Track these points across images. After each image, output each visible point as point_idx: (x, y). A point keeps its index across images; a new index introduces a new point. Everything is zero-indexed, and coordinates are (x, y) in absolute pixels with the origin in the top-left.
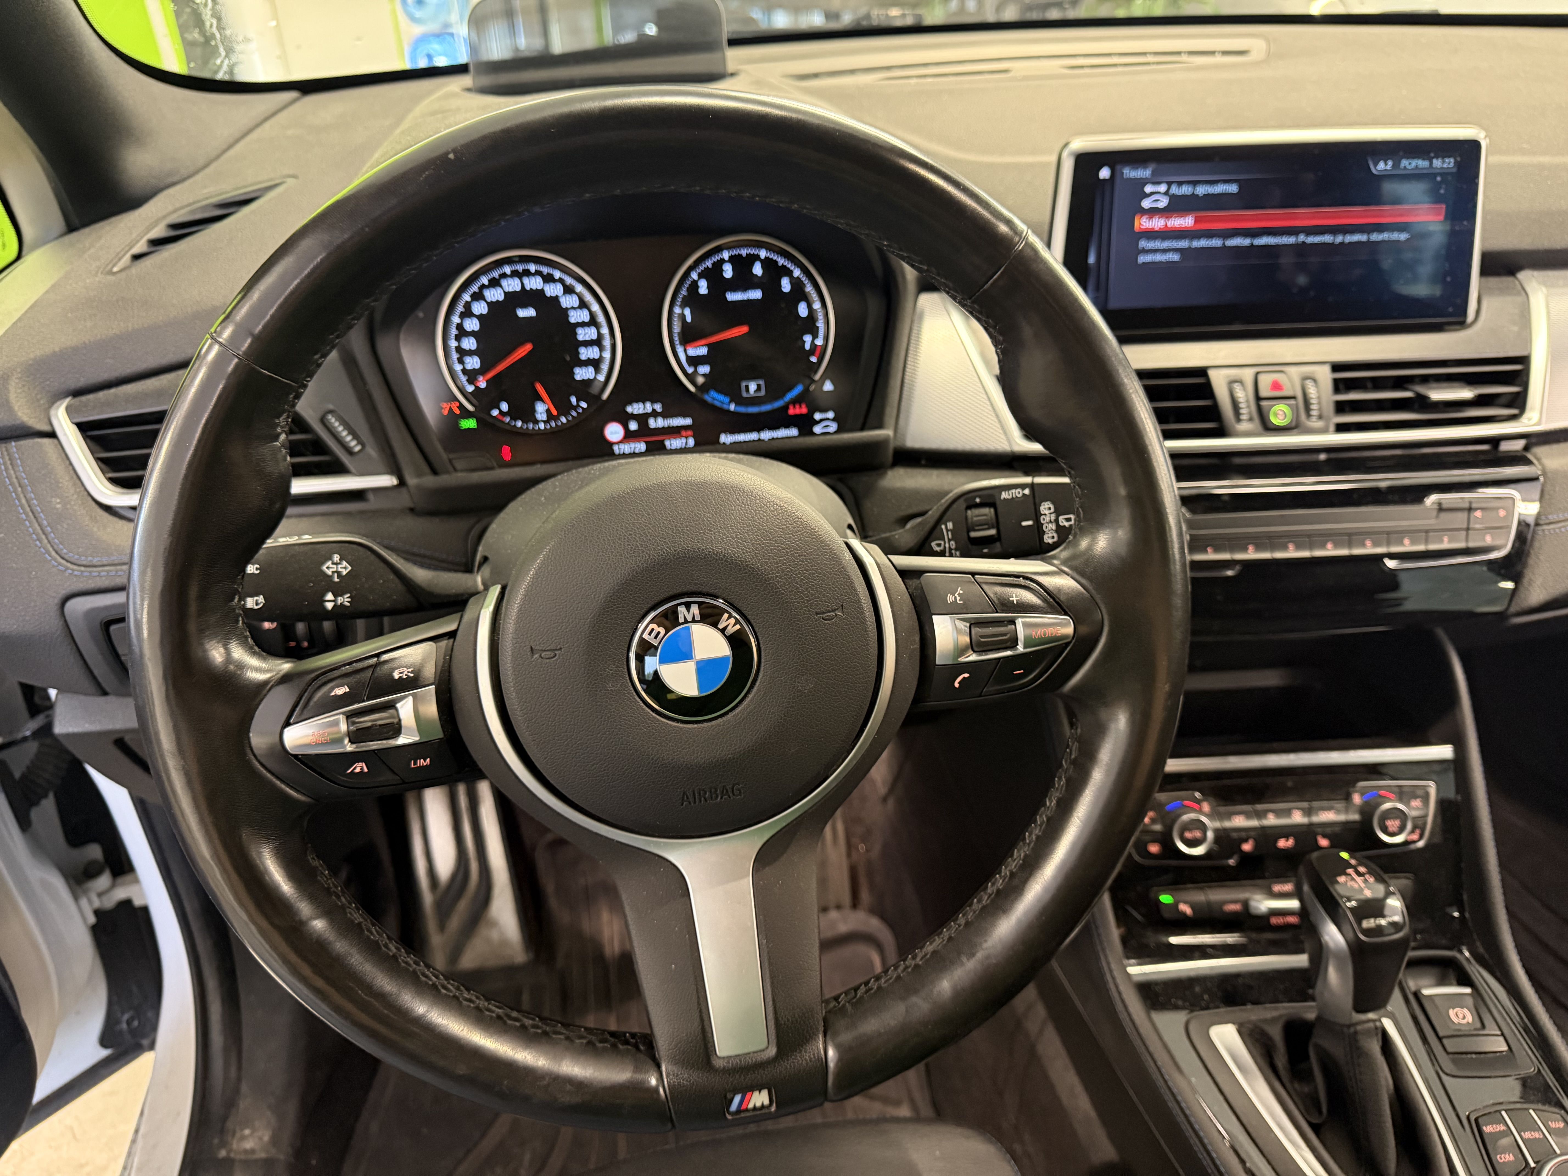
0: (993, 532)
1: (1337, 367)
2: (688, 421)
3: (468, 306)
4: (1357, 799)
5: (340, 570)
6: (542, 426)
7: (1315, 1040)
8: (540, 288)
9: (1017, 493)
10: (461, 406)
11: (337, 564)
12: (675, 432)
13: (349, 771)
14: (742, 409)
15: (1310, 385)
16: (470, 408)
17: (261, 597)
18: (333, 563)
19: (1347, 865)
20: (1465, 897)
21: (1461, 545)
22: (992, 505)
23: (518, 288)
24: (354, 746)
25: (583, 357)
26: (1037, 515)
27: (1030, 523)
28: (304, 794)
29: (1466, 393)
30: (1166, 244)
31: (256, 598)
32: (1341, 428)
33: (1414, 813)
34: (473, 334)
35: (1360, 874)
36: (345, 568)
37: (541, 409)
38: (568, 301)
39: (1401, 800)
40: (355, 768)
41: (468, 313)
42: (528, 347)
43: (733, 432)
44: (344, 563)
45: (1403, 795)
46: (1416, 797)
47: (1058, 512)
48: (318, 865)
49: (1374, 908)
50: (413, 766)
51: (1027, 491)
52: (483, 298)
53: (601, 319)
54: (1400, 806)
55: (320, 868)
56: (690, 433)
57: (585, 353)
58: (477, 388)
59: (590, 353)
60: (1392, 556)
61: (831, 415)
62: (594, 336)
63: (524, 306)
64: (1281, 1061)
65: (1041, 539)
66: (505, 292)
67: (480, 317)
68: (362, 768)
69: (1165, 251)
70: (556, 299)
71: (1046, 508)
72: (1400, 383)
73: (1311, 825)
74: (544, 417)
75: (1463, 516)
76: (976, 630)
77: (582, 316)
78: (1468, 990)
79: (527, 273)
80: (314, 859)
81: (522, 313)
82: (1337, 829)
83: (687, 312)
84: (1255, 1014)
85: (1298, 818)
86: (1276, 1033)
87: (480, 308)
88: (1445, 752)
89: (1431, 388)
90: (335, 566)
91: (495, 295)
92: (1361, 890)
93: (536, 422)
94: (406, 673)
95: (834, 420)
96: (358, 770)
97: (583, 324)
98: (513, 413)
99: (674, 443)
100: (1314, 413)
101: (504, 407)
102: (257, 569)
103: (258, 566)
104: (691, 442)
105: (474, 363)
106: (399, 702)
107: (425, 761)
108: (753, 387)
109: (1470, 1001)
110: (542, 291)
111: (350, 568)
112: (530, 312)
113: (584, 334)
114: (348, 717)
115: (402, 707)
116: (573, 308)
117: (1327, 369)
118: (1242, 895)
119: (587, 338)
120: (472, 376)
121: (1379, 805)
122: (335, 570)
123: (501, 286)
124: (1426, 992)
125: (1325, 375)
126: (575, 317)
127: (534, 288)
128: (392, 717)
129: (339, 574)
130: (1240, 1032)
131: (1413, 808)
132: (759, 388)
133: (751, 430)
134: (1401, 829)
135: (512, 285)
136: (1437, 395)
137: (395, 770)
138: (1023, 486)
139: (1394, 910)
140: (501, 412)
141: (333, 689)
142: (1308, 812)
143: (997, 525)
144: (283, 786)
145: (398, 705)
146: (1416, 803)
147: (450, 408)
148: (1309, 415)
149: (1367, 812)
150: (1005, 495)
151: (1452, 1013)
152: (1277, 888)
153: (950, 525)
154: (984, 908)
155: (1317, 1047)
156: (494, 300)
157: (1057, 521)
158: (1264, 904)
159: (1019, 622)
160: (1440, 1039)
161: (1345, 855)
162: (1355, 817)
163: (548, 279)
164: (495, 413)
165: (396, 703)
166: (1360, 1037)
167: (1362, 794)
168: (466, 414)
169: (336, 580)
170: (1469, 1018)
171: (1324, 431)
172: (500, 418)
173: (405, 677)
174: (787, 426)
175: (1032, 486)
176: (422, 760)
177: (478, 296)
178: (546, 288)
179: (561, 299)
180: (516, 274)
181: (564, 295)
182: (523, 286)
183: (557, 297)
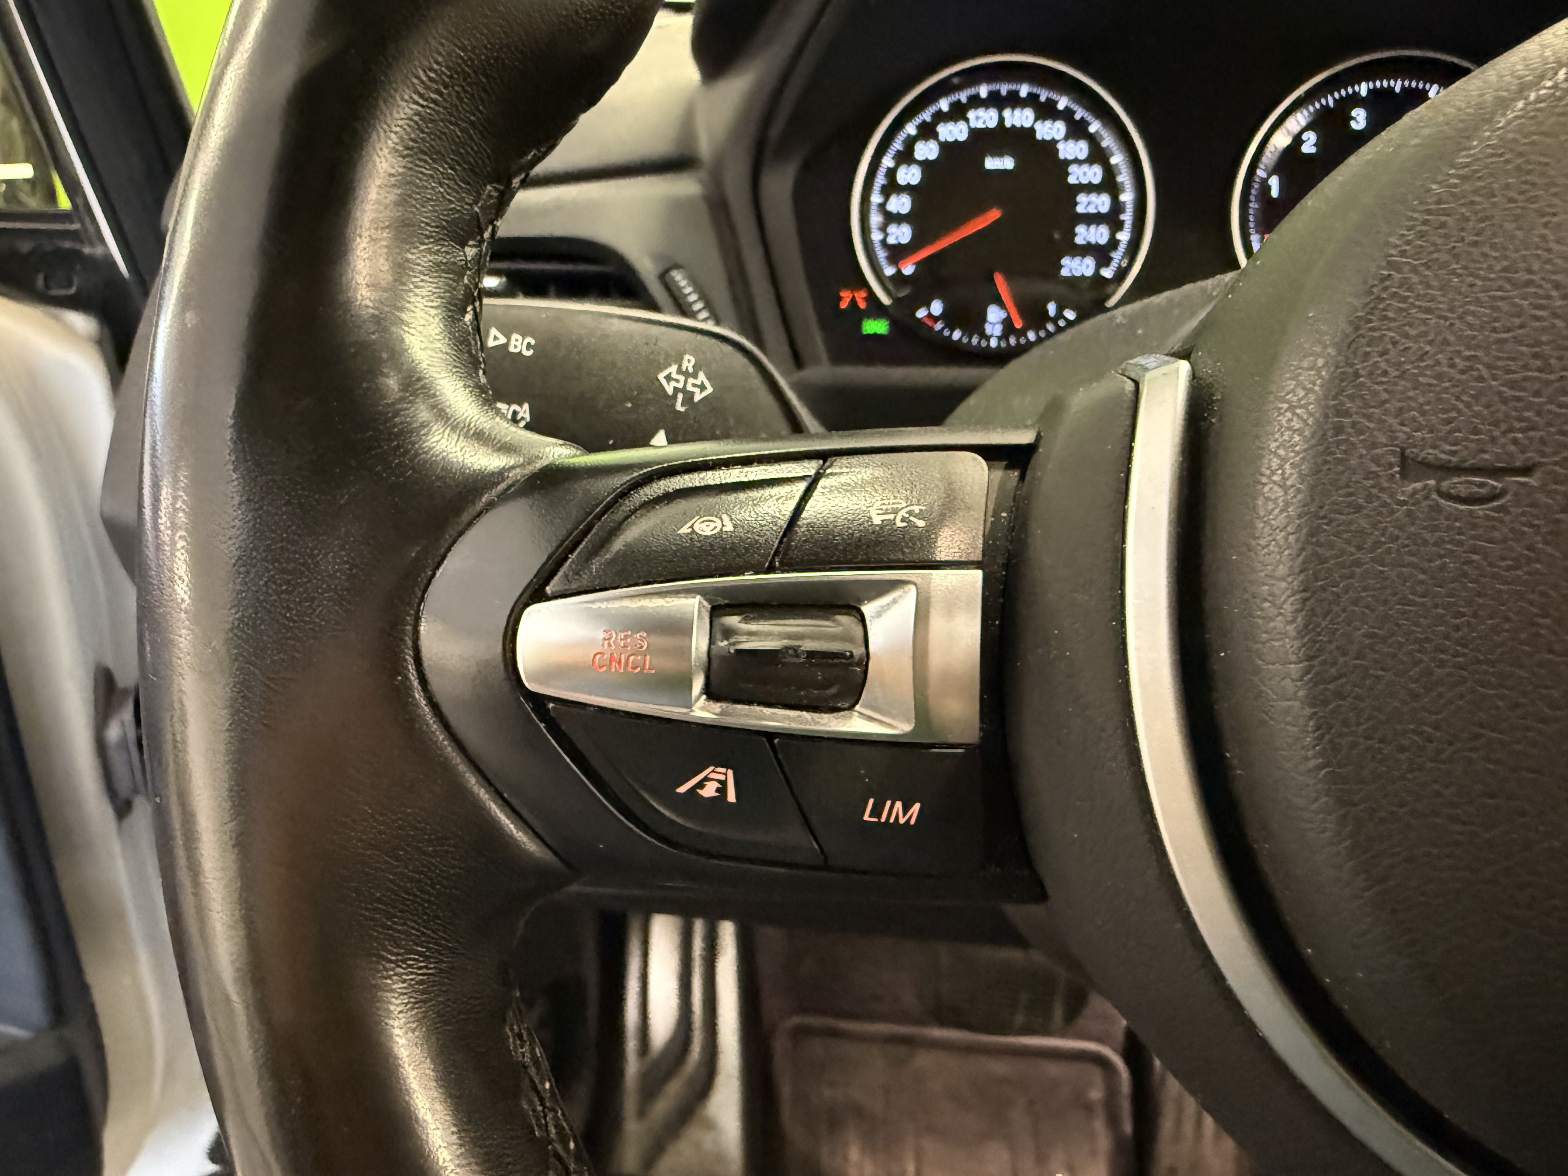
3: (910, 143)
5: (689, 388)
6: (993, 343)
8: (1027, 125)
10: (872, 297)
11: (686, 374)
13: (682, 789)
16: (886, 300)
17: (526, 406)
18: (679, 371)
23: (992, 124)
24: (717, 707)
25: (1079, 240)
28: (537, 835)
31: (515, 407)
34: (909, 189)
36: (702, 387)
37: (994, 315)
38: (1071, 150)
40: (701, 785)
41: (906, 157)
42: (994, 214)
44: (702, 377)
48: (527, 1060)
50: (866, 817)
52: (935, 136)
53: (1124, 177)
55: (532, 1071)
57: (1084, 234)
58: (899, 272)
59: (1094, 235)
62: (1105, 208)
63: (998, 153)
66: (969, 127)
67: (926, 165)
68: (722, 789)
70: (1051, 146)
74: (998, 330)
77: (1094, 174)
79: (1014, 101)
80: (520, 1036)
81: (992, 163)
83: (1274, 182)
87: (927, 151)
90: (682, 378)
91: (954, 132)
93: (983, 336)
94: (903, 513)
96: (709, 791)
97: (1089, 188)
98: (950, 318)
101: (937, 306)
102: (529, 346)
103: (533, 342)
105: (902, 234)
106: (871, 599)
107: (906, 809)
110: (1032, 131)
111: (710, 390)
112: (1007, 163)
113: (1087, 203)
114: (716, 611)
115: (879, 614)
116: (1076, 161)
119: (1092, 210)
120: (897, 253)
122: (680, 385)
123: (967, 120)
126: (1078, 175)
127: (1018, 125)
128: (847, 638)
129: (689, 397)
135: (985, 118)
137: (814, 819)
140: (930, 315)
141: (686, 517)
144: (483, 794)
145: (868, 609)
147: (853, 298)
156: (951, 139)
163: (1047, 111)
164: (921, 313)
165: (861, 601)
168: (876, 309)
169: (679, 407)
172: (929, 323)
173: (899, 524)
176: (899, 805)
177: (927, 131)
178: (1038, 126)
179: (1060, 146)
180: (996, 101)
181: (1066, 138)
182: (1001, 120)
183: (1054, 142)
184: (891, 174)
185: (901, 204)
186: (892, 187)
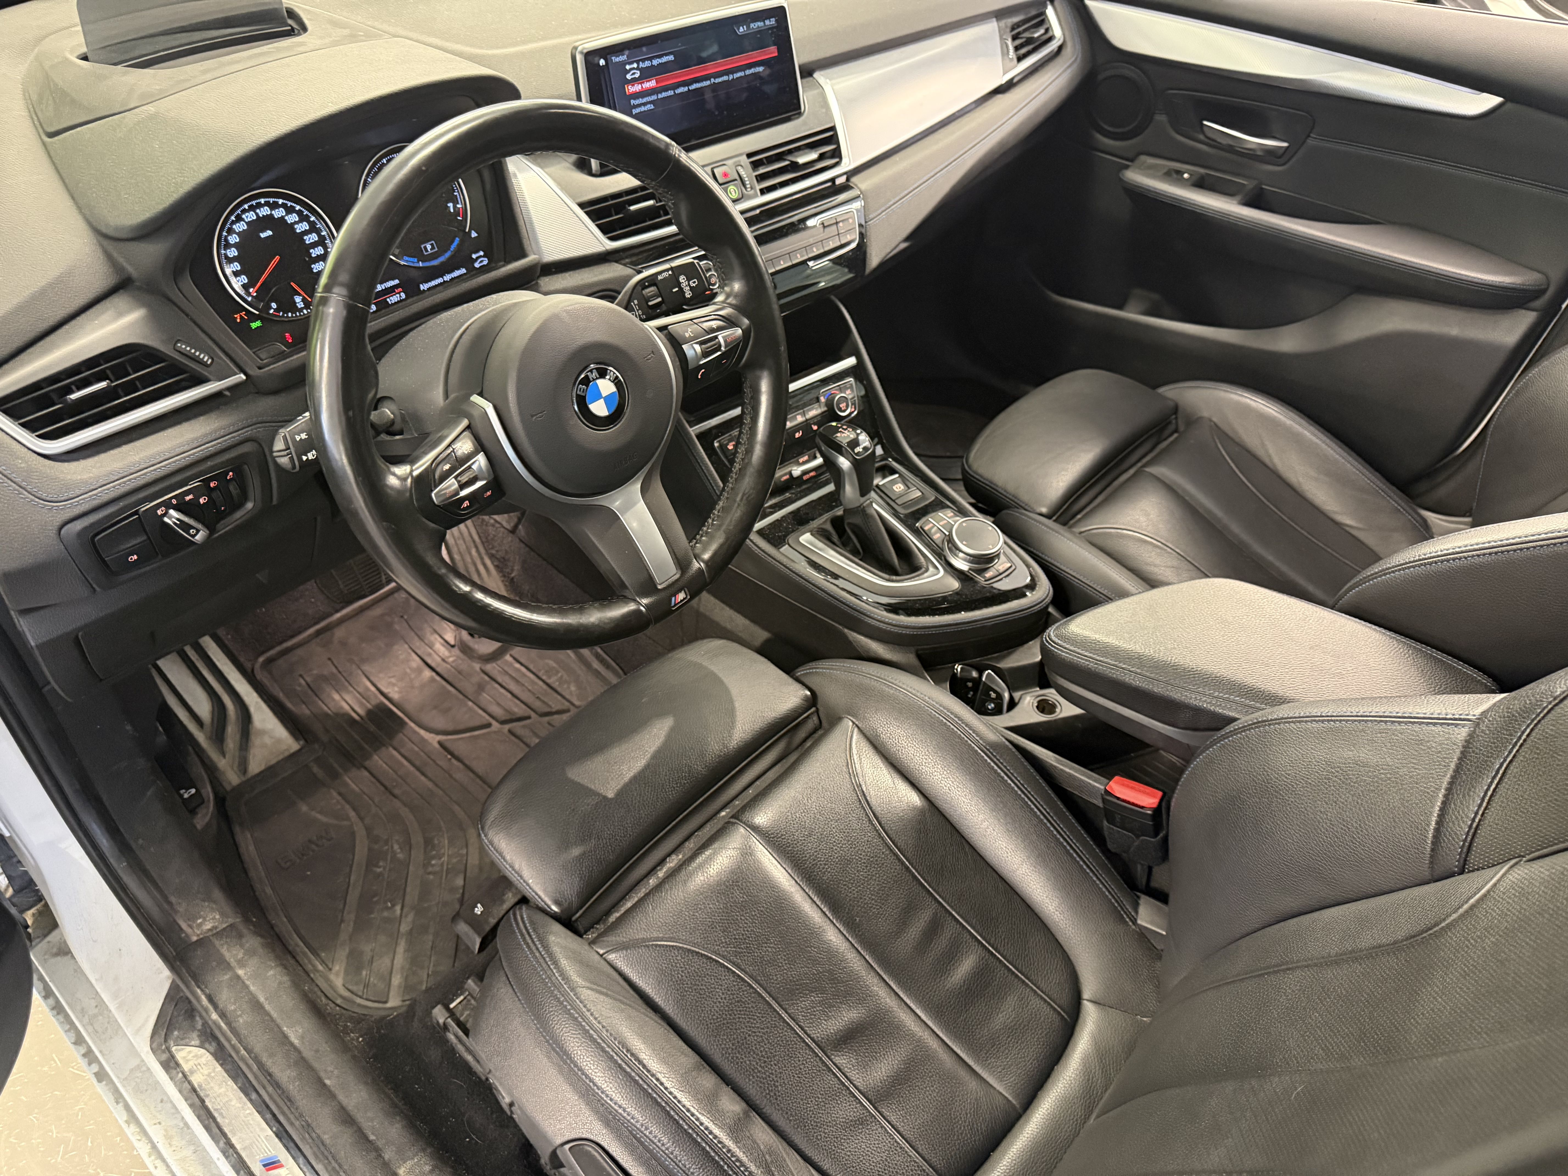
0: (660, 299)
1: (749, 155)
2: (397, 282)
4: (822, 399)
6: (304, 312)
7: (846, 522)
8: (269, 213)
9: (665, 275)
12: (391, 291)
13: (463, 507)
14: (427, 264)
15: (739, 168)
16: (256, 312)
19: (837, 428)
20: (881, 432)
21: (838, 244)
22: (654, 284)
23: (255, 218)
25: (314, 255)
26: (679, 284)
27: (677, 289)
29: (813, 156)
30: (645, 100)
32: (763, 192)
33: (850, 397)
34: (236, 258)
35: (845, 429)
37: (299, 300)
38: (292, 218)
39: (841, 392)
42: (277, 258)
43: (426, 282)
45: (841, 389)
46: (847, 389)
47: (689, 280)
49: (854, 443)
51: (670, 272)
52: (235, 231)
53: (319, 224)
54: (843, 395)
56: (400, 289)
57: (314, 252)
58: (254, 296)
59: (318, 251)
60: (810, 259)
61: (482, 253)
62: (318, 238)
63: (262, 229)
64: (835, 538)
65: (684, 296)
66: (247, 223)
67: (236, 245)
69: (644, 104)
70: (283, 219)
71: (682, 279)
72: (779, 157)
73: (807, 420)
74: (303, 305)
75: (834, 227)
76: (703, 346)
77: (305, 226)
78: (897, 476)
79: (259, 206)
81: (264, 235)
82: (819, 418)
84: (815, 524)
85: (800, 419)
86: (829, 527)
87: (233, 239)
88: (851, 361)
89: (797, 157)
91: (240, 227)
92: (848, 436)
93: (299, 310)
95: (483, 256)
96: (466, 505)
97: (306, 233)
98: (283, 308)
99: (393, 299)
100: (748, 186)
101: (274, 305)
104: (403, 295)
105: (244, 280)
107: (489, 492)
108: (429, 247)
109: (899, 480)
110: (271, 215)
112: (269, 233)
113: (309, 239)
114: (456, 479)
116: (296, 223)
117: (745, 157)
118: (787, 470)
119: (313, 241)
120: (247, 289)
121: (834, 398)
123: (244, 220)
124: (881, 484)
125: (745, 161)
126: (299, 228)
127: (266, 215)
130: (812, 534)
131: (848, 394)
132: (433, 248)
133: (437, 278)
134: (847, 407)
135: (250, 216)
136: (802, 160)
138: (667, 270)
139: (864, 441)
140: (275, 310)
141: (443, 467)
142: (804, 414)
143: (660, 295)
146: (848, 392)
147: (242, 316)
148: (746, 188)
149: (830, 404)
150: (660, 277)
151: (894, 488)
152: (801, 460)
153: (636, 302)
154: (736, 480)
155: (849, 524)
156: (242, 231)
157: (689, 284)
158: (797, 471)
159: (720, 338)
160: (894, 501)
161: (834, 424)
162: (824, 409)
163: (275, 207)
166: (866, 509)
167: (824, 396)
170: (902, 487)
171: (755, 196)
172: (275, 314)
174: (458, 269)
175: (672, 269)
177: (239, 219)
178: (273, 212)
179: (286, 218)
180: (252, 208)
181: (287, 215)
182: (257, 214)
183: (283, 217)
184: (226, 240)
185: (233, 253)
186: (228, 246)
